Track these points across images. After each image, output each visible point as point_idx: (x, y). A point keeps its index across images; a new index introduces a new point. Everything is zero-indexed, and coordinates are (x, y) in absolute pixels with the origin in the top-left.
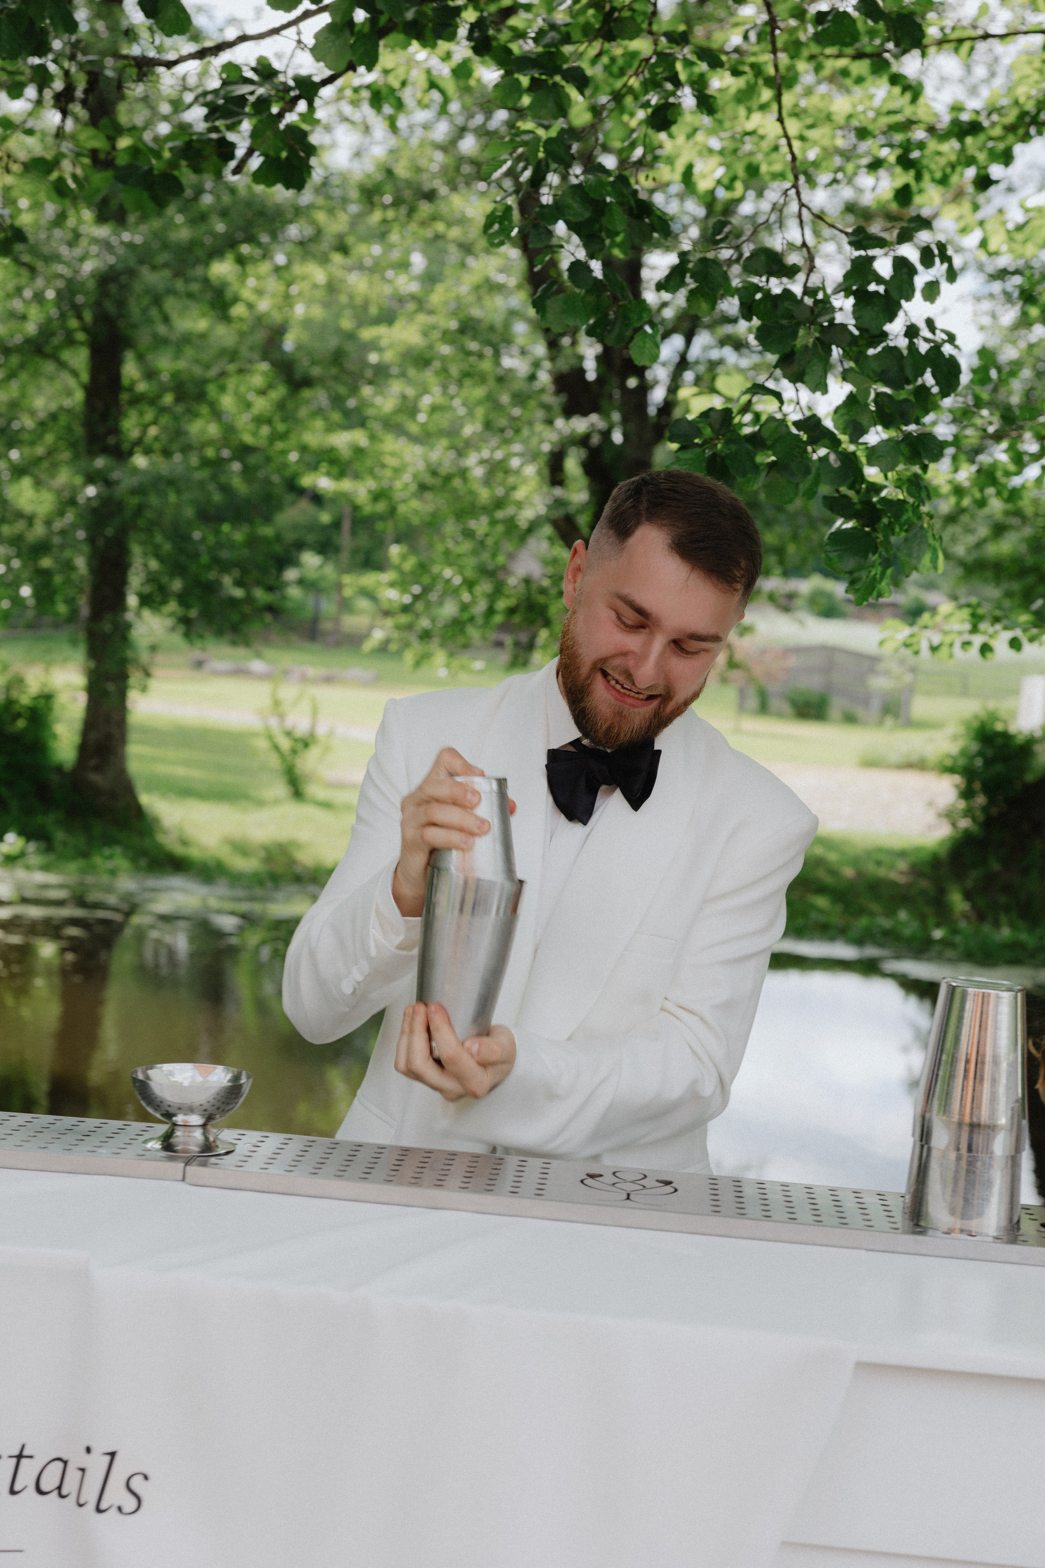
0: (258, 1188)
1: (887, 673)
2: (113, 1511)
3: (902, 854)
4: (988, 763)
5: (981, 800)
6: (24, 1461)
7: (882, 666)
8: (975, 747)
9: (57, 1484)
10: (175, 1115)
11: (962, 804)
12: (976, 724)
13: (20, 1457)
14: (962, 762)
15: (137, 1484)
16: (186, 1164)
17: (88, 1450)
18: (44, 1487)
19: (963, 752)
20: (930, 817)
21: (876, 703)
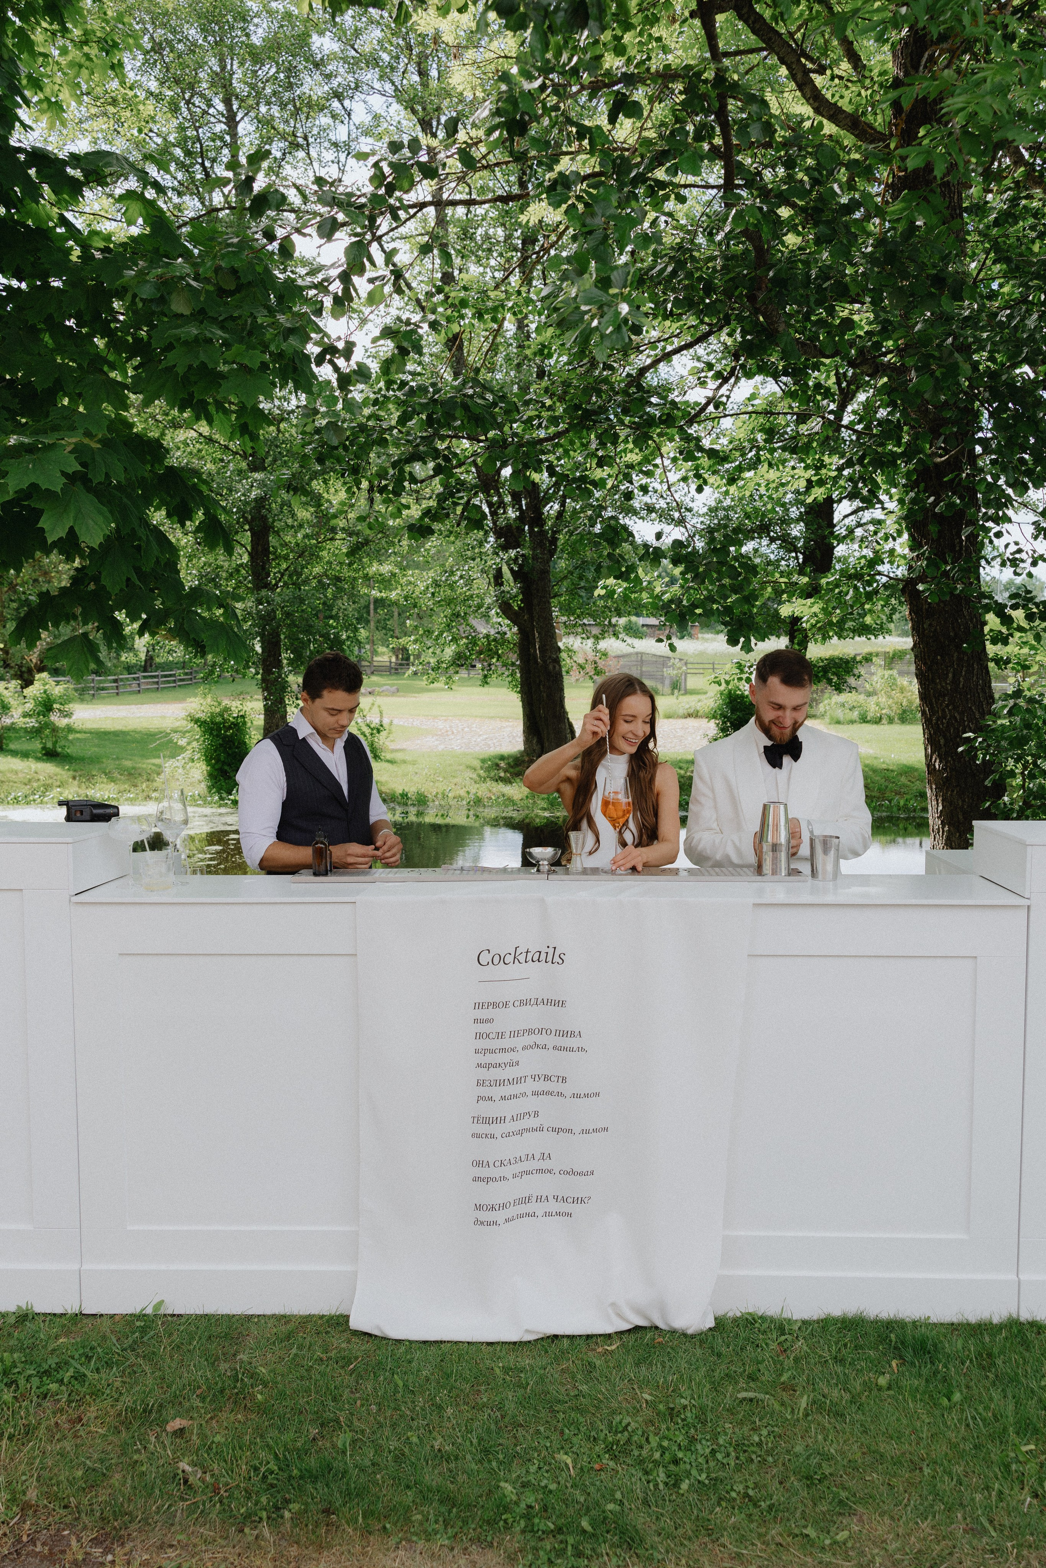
0: (569, 879)
2: (557, 963)
6: (528, 953)
9: (538, 958)
10: (540, 861)
15: (562, 956)
16: (548, 874)
17: (548, 947)
18: (534, 960)
21: (667, 682)
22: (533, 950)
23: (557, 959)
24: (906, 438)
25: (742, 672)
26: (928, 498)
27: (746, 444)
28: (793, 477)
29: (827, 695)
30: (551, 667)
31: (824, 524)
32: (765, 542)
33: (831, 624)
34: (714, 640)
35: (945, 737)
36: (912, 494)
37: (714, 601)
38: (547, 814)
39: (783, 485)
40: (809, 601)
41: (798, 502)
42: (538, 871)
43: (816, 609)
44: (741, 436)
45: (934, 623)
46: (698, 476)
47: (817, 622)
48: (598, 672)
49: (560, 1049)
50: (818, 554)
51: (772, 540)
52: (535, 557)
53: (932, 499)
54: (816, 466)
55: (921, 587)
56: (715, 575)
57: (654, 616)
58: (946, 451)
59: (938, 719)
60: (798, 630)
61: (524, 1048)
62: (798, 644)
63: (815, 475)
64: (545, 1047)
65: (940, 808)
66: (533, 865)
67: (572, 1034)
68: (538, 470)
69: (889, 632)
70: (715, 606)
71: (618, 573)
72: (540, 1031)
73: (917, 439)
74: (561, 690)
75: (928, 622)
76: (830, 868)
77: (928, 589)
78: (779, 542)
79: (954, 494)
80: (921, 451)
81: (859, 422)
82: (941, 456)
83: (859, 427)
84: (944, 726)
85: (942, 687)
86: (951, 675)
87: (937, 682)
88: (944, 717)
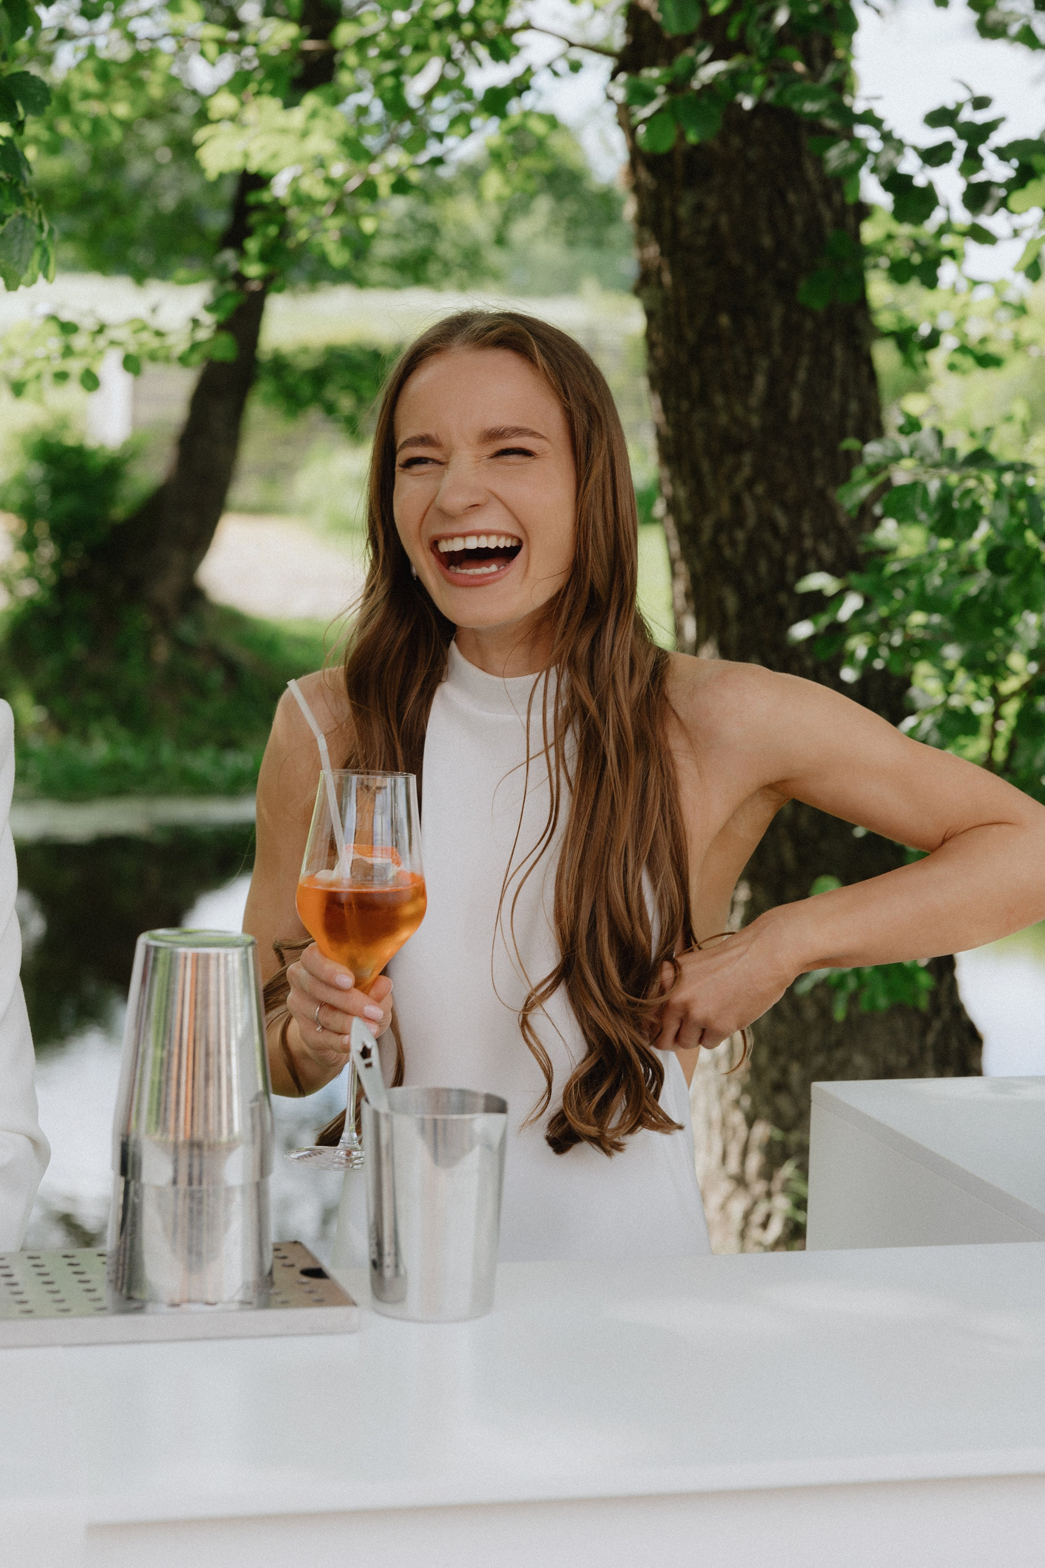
4: (57, 490)
5: (48, 551)
8: (36, 471)
11: (21, 561)
12: (36, 438)
14: (18, 495)
25: (69, 350)
35: (740, 588)
40: (297, 116)
43: (321, 139)
45: (712, 202)
62: (264, 257)
84: (742, 548)
85: (734, 419)
86: (760, 382)
87: (719, 400)
88: (738, 520)
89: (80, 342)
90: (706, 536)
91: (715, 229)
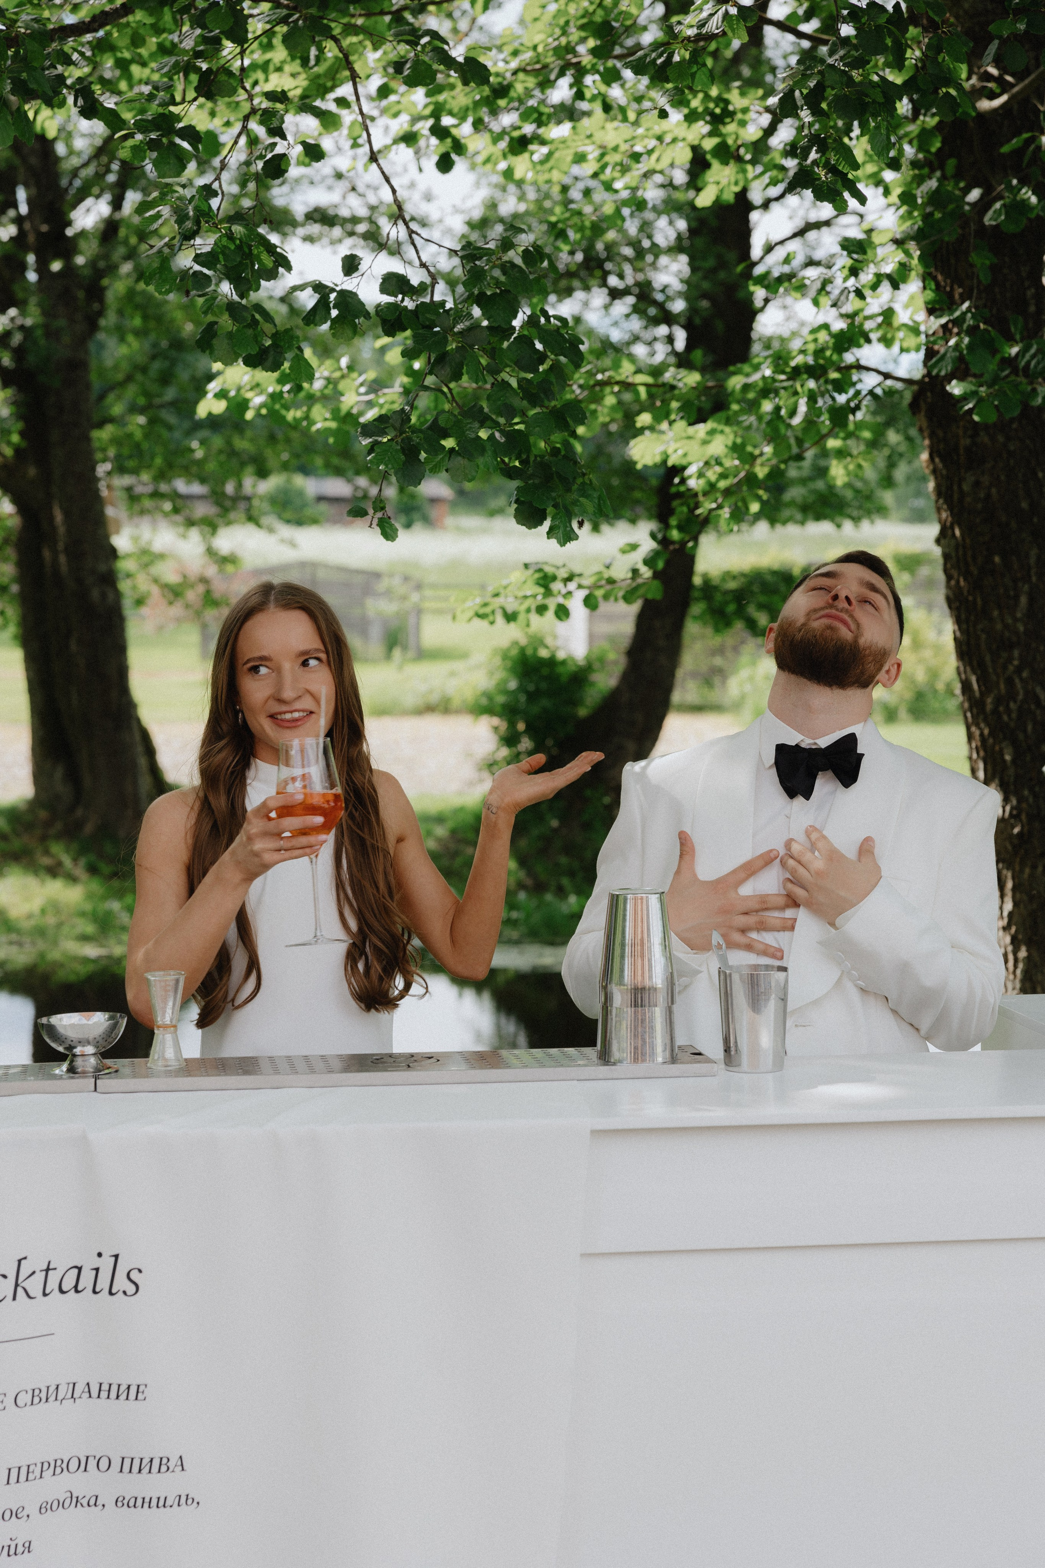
0: (150, 1089)
1: (388, 593)
2: (121, 1294)
3: (440, 819)
4: (532, 697)
5: (525, 744)
6: (50, 1272)
7: (383, 585)
8: (514, 681)
9: (74, 1284)
10: (75, 1047)
11: (504, 752)
12: (514, 652)
13: (47, 1270)
14: (501, 699)
15: (134, 1275)
16: (96, 1078)
17: (100, 1255)
18: (64, 1288)
19: (502, 689)
20: (468, 771)
21: (376, 632)
22: (61, 1264)
23: (121, 1282)
24: (913, 55)
25: (548, 593)
26: (967, 191)
27: (550, 59)
28: (660, 138)
29: (744, 659)
30: (95, 593)
31: (732, 256)
32: (599, 297)
33: (751, 480)
34: (484, 531)
35: (1015, 743)
36: (933, 184)
37: (484, 420)
38: (91, 951)
39: (636, 157)
40: (701, 429)
41: (671, 207)
42: (72, 1070)
43: (718, 446)
44: (538, 38)
45: (986, 480)
46: (440, 132)
47: (723, 476)
48: (210, 600)
49: (133, 1503)
50: (720, 326)
51: (615, 294)
52: (51, 333)
53: (975, 195)
54: (712, 114)
55: (956, 388)
56: (484, 361)
57: (339, 472)
58: (1005, 87)
59: (998, 701)
60: (679, 495)
61: (45, 1508)
62: (680, 528)
63: (711, 134)
64: (95, 1502)
65: (1009, 906)
66: (60, 1058)
67: (163, 1465)
68: (53, 100)
69: (881, 511)
70: (483, 434)
71: (254, 351)
72: (83, 1465)
73: (939, 51)
74: (119, 649)
75: (970, 478)
76: (766, 1040)
77: (975, 393)
78: (631, 300)
79: (1023, 182)
80: (950, 80)
81: (808, 17)
82: (992, 96)
83: (808, 28)
84: (1014, 715)
85: (1006, 626)
86: (1024, 600)
87: (996, 613)
88: (1011, 695)
89: (557, 586)
90: (989, 707)
91: (988, 496)
